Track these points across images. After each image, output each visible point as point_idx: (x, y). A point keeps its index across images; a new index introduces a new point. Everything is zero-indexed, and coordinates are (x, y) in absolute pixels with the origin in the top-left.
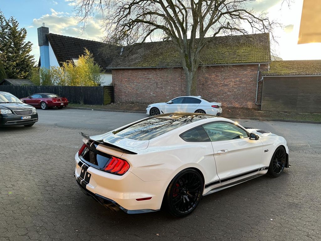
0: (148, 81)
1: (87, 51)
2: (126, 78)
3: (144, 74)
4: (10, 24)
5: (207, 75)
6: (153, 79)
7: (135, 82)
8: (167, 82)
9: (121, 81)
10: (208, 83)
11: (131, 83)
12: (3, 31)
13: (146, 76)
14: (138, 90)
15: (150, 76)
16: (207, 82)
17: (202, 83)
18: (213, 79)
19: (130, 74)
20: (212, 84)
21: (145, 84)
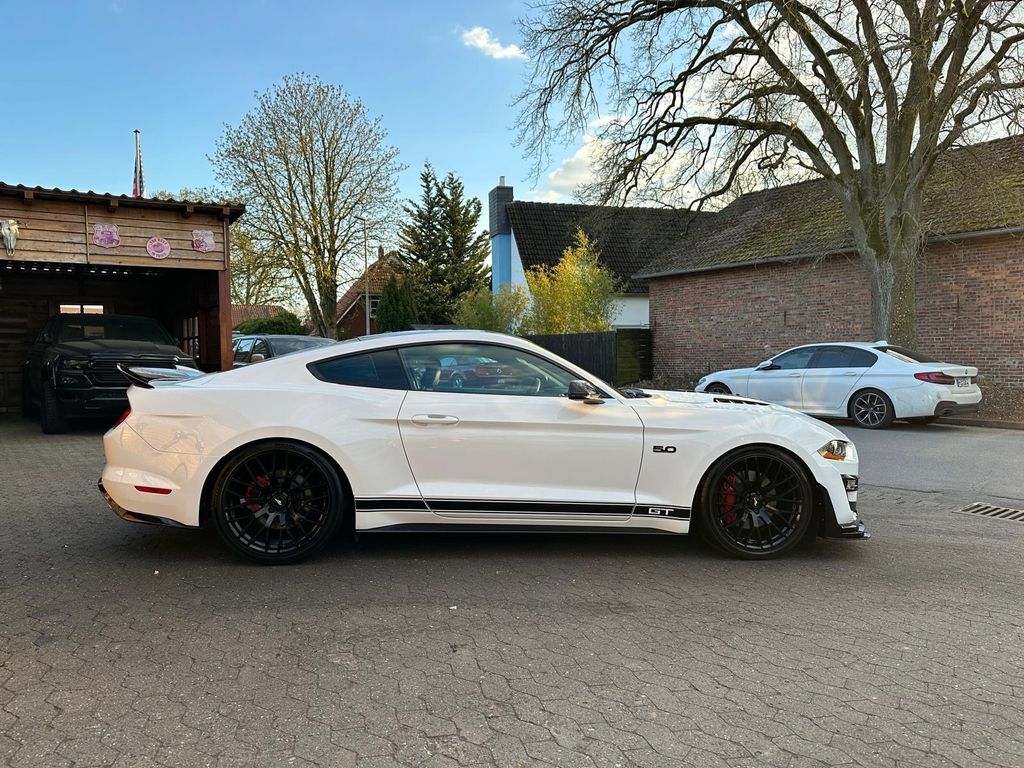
0: (757, 307)
1: (581, 234)
2: (688, 304)
3: (745, 286)
4: (447, 192)
5: (972, 273)
6: (774, 299)
7: (713, 312)
8: (821, 307)
9: (674, 314)
10: (980, 302)
11: (700, 319)
12: (430, 212)
13: (749, 291)
14: (723, 338)
15: (764, 290)
16: (972, 296)
17: (956, 302)
18: (1002, 284)
19: (701, 290)
20: (997, 303)
21: (746, 317)
